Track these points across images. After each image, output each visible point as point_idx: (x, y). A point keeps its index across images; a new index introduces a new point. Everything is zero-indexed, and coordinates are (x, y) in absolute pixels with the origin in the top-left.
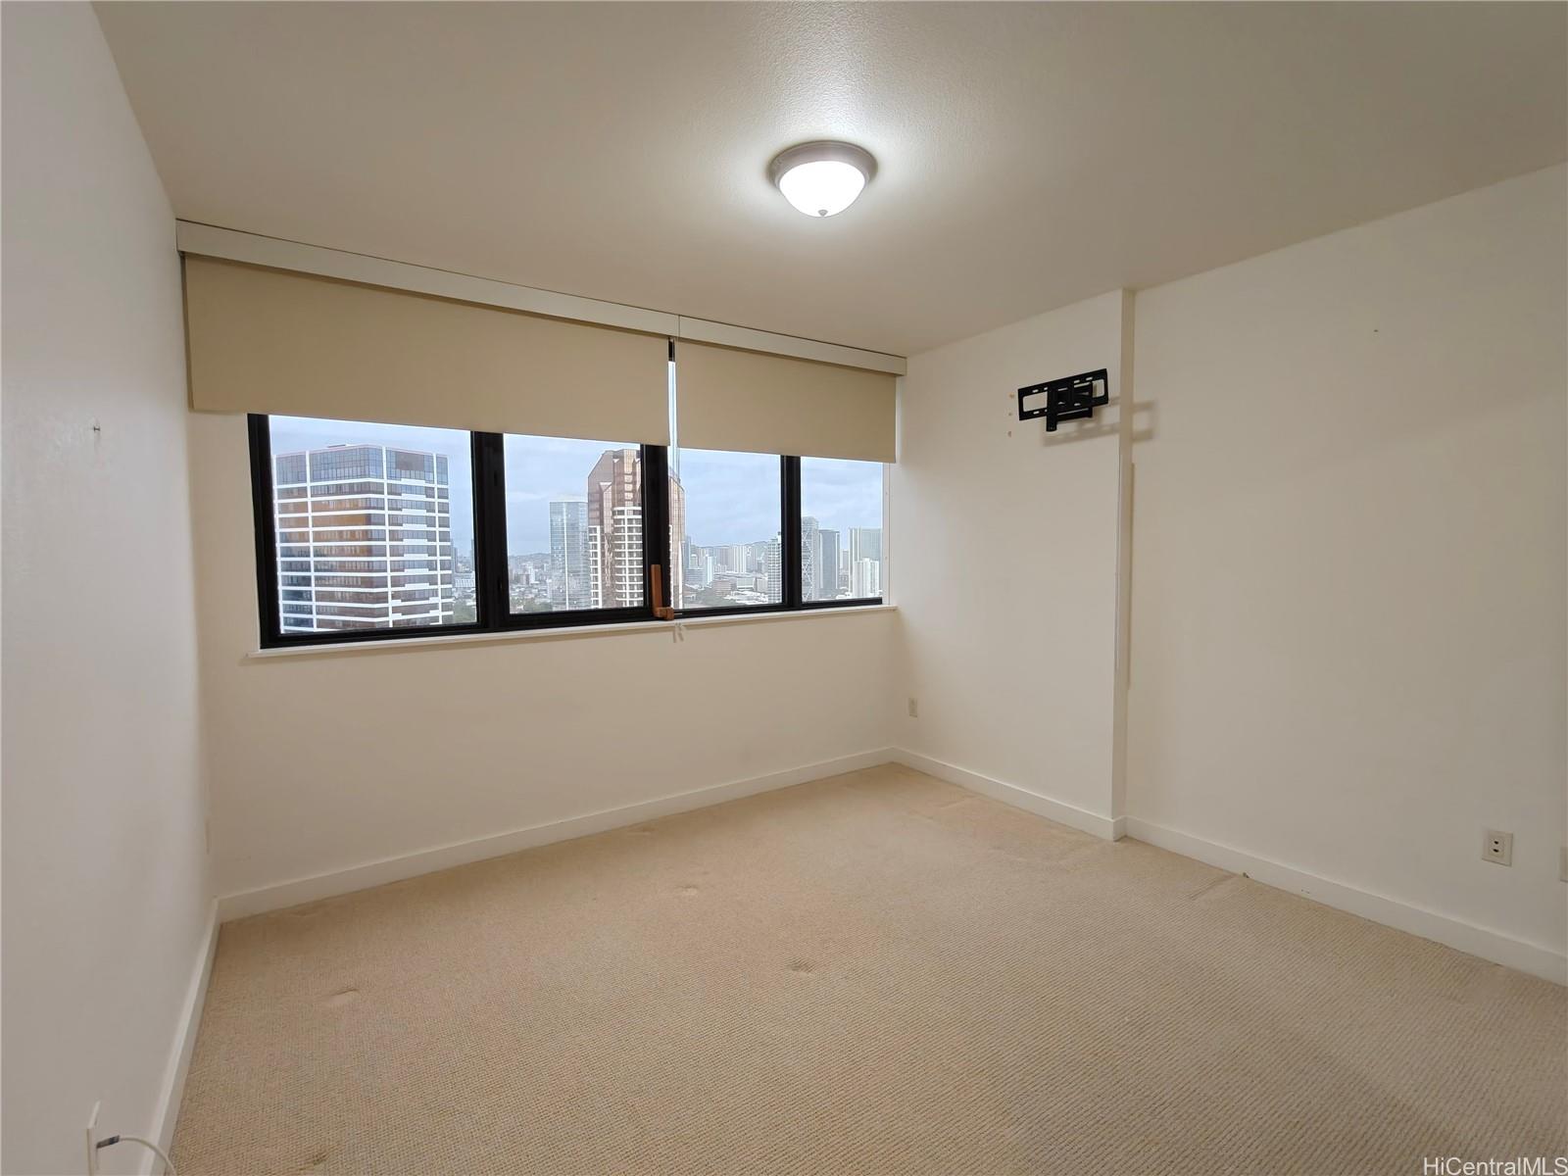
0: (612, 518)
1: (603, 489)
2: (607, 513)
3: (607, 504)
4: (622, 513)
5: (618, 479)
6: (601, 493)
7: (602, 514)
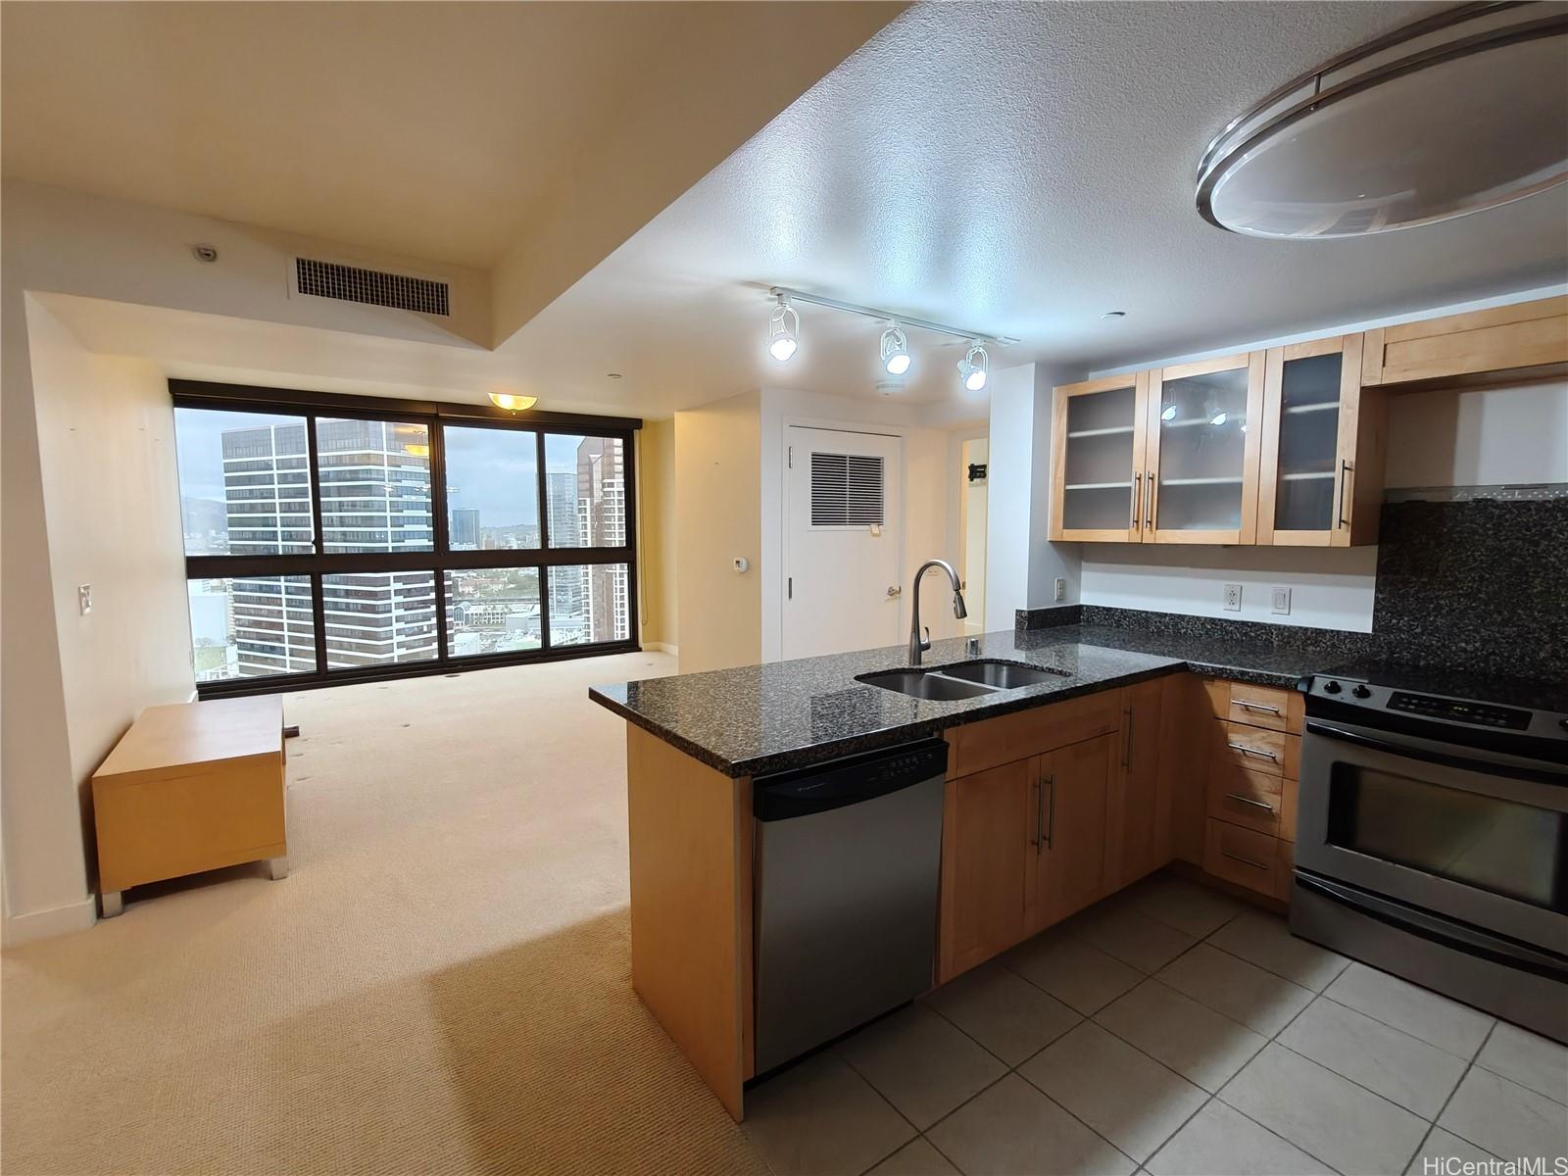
0: (602, 490)
1: (593, 461)
2: (597, 485)
3: (597, 476)
4: (611, 485)
5: (607, 451)
6: (590, 464)
7: (591, 486)
